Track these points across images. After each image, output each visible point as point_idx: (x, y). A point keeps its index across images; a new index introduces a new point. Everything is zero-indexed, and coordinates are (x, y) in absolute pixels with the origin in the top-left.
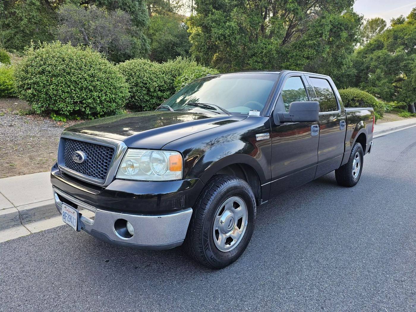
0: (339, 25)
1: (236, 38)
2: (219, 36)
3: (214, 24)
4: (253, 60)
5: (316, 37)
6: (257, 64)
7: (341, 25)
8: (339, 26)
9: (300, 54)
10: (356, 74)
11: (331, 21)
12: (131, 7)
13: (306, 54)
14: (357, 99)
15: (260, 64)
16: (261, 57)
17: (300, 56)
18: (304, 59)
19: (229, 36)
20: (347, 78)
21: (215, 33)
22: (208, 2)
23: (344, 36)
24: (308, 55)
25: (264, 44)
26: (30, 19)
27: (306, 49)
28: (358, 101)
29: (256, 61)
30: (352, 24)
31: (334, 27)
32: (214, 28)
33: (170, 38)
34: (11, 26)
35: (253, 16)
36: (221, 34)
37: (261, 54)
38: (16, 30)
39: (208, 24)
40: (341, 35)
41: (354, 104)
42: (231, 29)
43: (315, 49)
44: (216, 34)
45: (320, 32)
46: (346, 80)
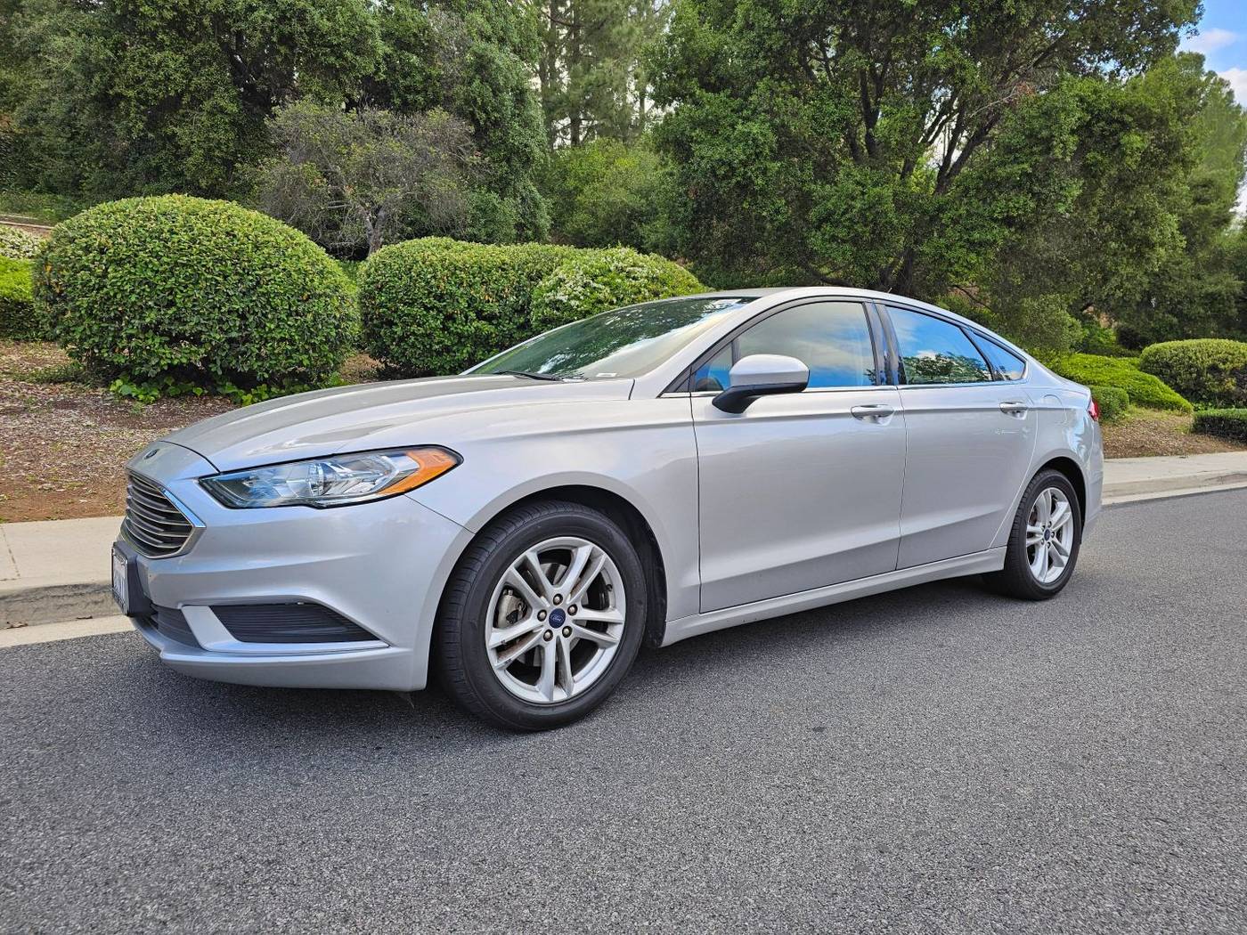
0: (1115, 111)
1: (766, 169)
2: (712, 167)
3: (697, 131)
4: (824, 234)
5: (1032, 154)
6: (834, 245)
7: (1122, 111)
8: (1116, 114)
9: (980, 211)
10: (1238, 290)
11: (1082, 100)
12: (489, 109)
13: (999, 207)
14: (1229, 366)
15: (847, 246)
16: (847, 224)
17: (981, 216)
18: (993, 224)
19: (744, 164)
20: (1206, 304)
21: (702, 158)
22: (684, 71)
23: (1135, 146)
24: (1008, 212)
25: (858, 183)
26: (210, 149)
27: (1000, 193)
28: (1233, 372)
29: (834, 238)
30: (1163, 107)
31: (1098, 118)
32: (699, 143)
33: (620, 196)
34: (164, 171)
35: (822, 100)
36: (720, 160)
37: (847, 216)
38: (175, 181)
39: (682, 134)
40: (1122, 142)
41: (1220, 384)
42: (750, 142)
43: (1030, 191)
44: (705, 161)
45: (1045, 133)
46: (1202, 311)
